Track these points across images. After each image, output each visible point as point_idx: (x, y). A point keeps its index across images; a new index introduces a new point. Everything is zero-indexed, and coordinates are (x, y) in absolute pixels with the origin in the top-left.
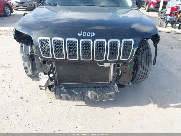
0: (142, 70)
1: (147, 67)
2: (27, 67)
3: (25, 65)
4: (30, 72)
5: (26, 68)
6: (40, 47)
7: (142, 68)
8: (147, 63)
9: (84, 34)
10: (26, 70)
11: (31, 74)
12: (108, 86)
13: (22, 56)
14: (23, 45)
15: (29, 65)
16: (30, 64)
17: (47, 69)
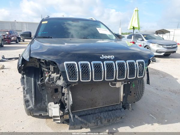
0: (138, 90)
1: (142, 87)
2: (29, 99)
3: (27, 98)
4: (32, 106)
5: (27, 102)
6: (66, 71)
7: (138, 89)
8: (142, 84)
9: (106, 57)
10: (27, 103)
11: (33, 107)
12: (118, 108)
13: (23, 88)
14: (25, 76)
15: (31, 97)
16: (33, 96)
17: (59, 97)
